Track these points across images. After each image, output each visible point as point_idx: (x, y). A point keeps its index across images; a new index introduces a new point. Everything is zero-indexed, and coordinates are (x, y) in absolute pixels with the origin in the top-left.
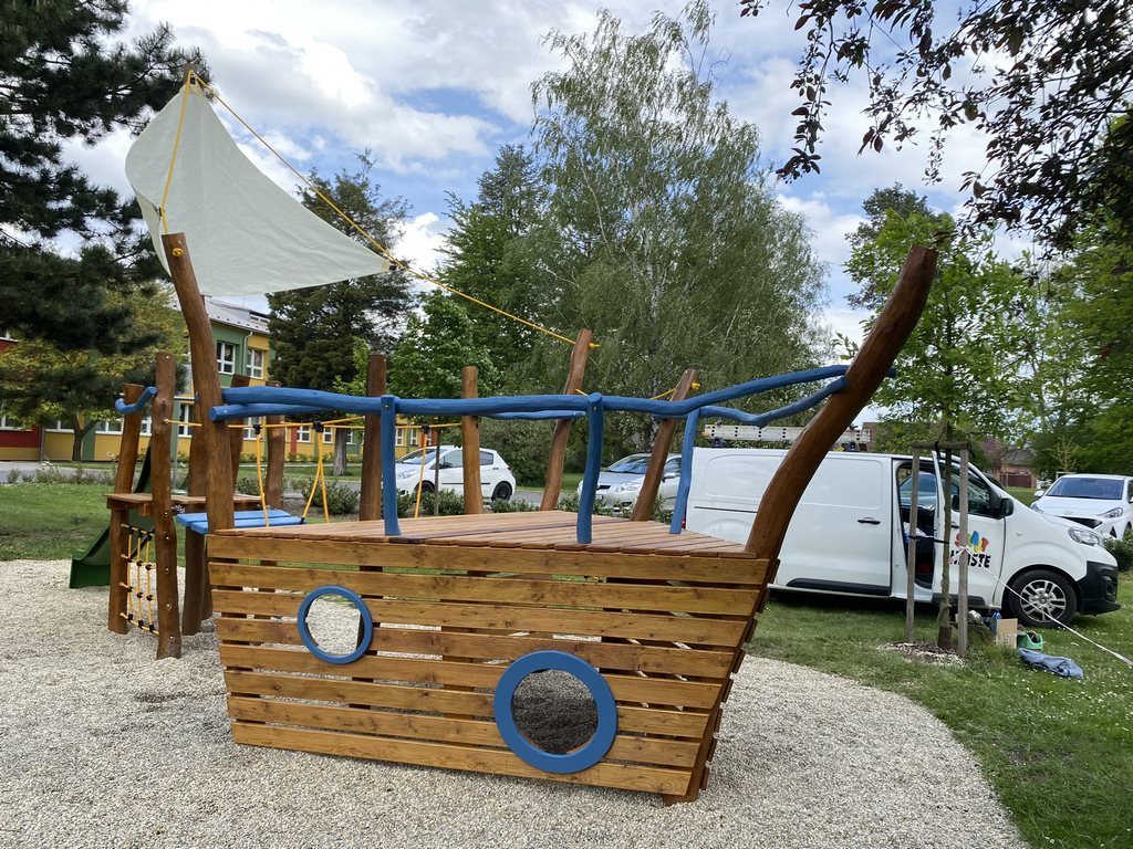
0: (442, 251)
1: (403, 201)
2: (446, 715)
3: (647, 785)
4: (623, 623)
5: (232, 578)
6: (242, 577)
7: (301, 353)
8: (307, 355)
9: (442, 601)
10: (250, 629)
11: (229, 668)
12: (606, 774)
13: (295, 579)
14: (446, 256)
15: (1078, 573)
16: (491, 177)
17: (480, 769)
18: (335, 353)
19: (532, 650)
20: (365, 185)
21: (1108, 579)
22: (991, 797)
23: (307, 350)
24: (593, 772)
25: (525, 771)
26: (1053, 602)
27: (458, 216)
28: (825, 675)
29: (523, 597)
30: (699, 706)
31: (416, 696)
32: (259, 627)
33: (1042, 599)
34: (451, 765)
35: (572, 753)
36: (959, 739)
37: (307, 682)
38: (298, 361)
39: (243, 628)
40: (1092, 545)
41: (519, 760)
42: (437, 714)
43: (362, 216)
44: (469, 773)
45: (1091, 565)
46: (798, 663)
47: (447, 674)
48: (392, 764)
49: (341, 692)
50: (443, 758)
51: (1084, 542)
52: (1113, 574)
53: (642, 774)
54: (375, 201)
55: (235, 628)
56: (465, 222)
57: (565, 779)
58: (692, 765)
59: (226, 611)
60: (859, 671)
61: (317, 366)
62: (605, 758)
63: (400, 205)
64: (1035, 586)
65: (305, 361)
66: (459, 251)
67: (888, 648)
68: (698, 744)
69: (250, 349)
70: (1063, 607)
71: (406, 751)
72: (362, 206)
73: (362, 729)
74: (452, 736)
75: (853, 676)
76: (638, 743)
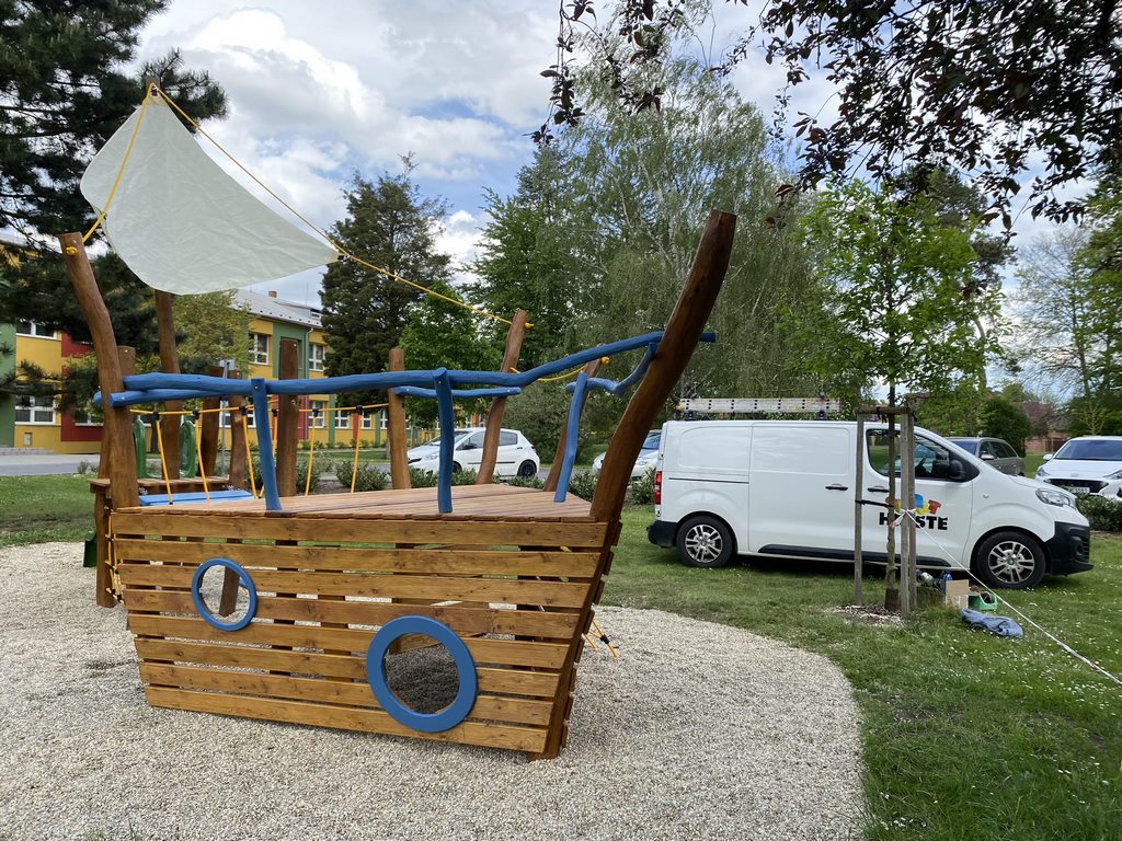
0: (481, 245)
1: (442, 199)
2: (328, 678)
3: (508, 743)
4: (478, 589)
5: (135, 552)
6: (142, 551)
7: (353, 345)
8: (359, 348)
9: (317, 571)
10: (154, 600)
11: (139, 636)
12: (472, 732)
13: (187, 552)
14: (485, 250)
15: (1046, 533)
16: (529, 171)
17: (359, 728)
18: (383, 344)
19: (397, 616)
20: (405, 186)
21: (1078, 539)
22: (857, 754)
23: (357, 342)
24: (459, 731)
25: (399, 730)
26: (1021, 563)
27: (494, 210)
28: (758, 637)
29: (386, 565)
30: (550, 666)
31: (299, 660)
32: (160, 598)
33: (1011, 560)
34: (333, 725)
35: (439, 712)
36: (856, 697)
37: (204, 648)
38: (349, 353)
39: (147, 599)
40: (1061, 505)
41: (393, 720)
42: (317, 676)
43: (404, 215)
44: (352, 733)
45: (1059, 526)
46: (737, 626)
47: (325, 639)
48: (283, 724)
49: (235, 657)
50: (327, 718)
51: (1052, 503)
52: (1084, 534)
53: (502, 732)
54: (415, 200)
55: (139, 599)
56: (500, 216)
57: (435, 738)
58: (547, 724)
59: (132, 583)
60: (794, 632)
61: (367, 357)
62: (468, 716)
63: (440, 203)
64: (1003, 547)
65: (356, 353)
66: (497, 242)
67: (835, 611)
68: (551, 703)
69: (311, 345)
70: (1032, 568)
71: (294, 712)
72: (405, 206)
73: (256, 692)
74: (333, 698)
75: (785, 639)
76: (495, 702)
